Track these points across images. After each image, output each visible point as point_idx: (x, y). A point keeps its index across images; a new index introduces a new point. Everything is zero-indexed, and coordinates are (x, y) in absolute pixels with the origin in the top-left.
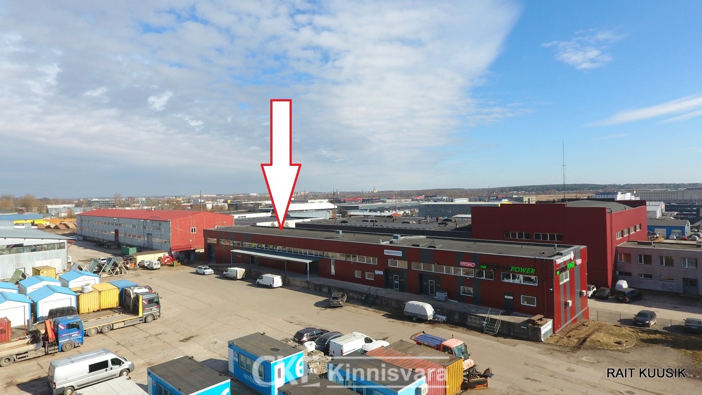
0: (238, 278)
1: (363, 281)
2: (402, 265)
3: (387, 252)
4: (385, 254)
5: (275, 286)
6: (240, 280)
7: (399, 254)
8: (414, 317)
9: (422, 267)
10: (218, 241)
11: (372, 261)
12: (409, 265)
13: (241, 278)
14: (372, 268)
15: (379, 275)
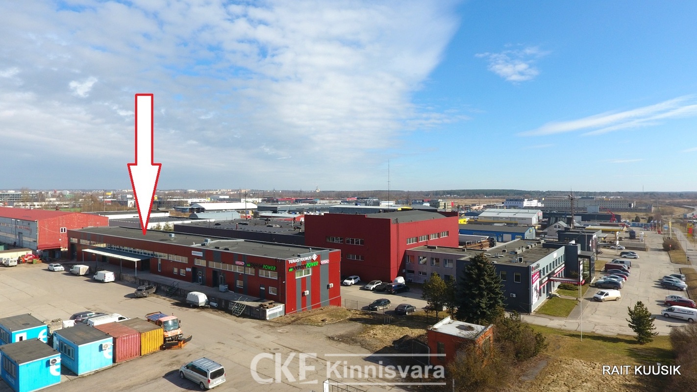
0: (81, 274)
1: (178, 276)
2: (202, 263)
3: (194, 253)
4: (193, 254)
5: (106, 281)
6: (82, 275)
7: (200, 254)
8: (191, 304)
9: (213, 265)
10: (79, 241)
11: (184, 260)
12: (207, 264)
13: (84, 274)
14: (183, 266)
15: (189, 272)
